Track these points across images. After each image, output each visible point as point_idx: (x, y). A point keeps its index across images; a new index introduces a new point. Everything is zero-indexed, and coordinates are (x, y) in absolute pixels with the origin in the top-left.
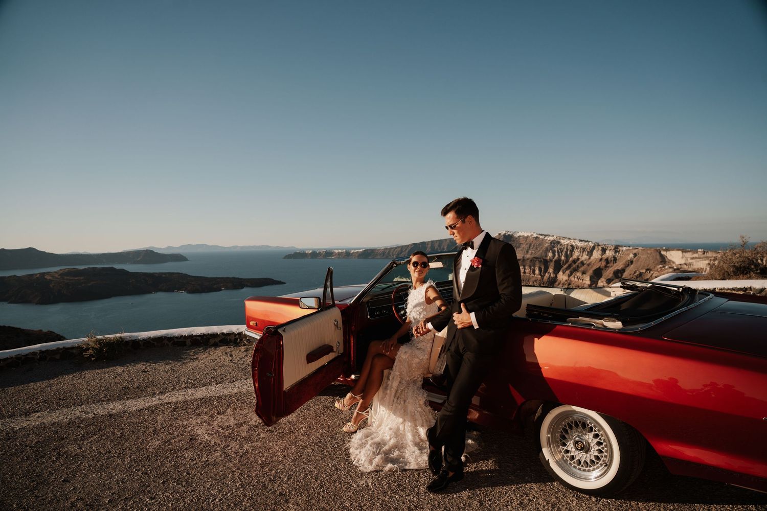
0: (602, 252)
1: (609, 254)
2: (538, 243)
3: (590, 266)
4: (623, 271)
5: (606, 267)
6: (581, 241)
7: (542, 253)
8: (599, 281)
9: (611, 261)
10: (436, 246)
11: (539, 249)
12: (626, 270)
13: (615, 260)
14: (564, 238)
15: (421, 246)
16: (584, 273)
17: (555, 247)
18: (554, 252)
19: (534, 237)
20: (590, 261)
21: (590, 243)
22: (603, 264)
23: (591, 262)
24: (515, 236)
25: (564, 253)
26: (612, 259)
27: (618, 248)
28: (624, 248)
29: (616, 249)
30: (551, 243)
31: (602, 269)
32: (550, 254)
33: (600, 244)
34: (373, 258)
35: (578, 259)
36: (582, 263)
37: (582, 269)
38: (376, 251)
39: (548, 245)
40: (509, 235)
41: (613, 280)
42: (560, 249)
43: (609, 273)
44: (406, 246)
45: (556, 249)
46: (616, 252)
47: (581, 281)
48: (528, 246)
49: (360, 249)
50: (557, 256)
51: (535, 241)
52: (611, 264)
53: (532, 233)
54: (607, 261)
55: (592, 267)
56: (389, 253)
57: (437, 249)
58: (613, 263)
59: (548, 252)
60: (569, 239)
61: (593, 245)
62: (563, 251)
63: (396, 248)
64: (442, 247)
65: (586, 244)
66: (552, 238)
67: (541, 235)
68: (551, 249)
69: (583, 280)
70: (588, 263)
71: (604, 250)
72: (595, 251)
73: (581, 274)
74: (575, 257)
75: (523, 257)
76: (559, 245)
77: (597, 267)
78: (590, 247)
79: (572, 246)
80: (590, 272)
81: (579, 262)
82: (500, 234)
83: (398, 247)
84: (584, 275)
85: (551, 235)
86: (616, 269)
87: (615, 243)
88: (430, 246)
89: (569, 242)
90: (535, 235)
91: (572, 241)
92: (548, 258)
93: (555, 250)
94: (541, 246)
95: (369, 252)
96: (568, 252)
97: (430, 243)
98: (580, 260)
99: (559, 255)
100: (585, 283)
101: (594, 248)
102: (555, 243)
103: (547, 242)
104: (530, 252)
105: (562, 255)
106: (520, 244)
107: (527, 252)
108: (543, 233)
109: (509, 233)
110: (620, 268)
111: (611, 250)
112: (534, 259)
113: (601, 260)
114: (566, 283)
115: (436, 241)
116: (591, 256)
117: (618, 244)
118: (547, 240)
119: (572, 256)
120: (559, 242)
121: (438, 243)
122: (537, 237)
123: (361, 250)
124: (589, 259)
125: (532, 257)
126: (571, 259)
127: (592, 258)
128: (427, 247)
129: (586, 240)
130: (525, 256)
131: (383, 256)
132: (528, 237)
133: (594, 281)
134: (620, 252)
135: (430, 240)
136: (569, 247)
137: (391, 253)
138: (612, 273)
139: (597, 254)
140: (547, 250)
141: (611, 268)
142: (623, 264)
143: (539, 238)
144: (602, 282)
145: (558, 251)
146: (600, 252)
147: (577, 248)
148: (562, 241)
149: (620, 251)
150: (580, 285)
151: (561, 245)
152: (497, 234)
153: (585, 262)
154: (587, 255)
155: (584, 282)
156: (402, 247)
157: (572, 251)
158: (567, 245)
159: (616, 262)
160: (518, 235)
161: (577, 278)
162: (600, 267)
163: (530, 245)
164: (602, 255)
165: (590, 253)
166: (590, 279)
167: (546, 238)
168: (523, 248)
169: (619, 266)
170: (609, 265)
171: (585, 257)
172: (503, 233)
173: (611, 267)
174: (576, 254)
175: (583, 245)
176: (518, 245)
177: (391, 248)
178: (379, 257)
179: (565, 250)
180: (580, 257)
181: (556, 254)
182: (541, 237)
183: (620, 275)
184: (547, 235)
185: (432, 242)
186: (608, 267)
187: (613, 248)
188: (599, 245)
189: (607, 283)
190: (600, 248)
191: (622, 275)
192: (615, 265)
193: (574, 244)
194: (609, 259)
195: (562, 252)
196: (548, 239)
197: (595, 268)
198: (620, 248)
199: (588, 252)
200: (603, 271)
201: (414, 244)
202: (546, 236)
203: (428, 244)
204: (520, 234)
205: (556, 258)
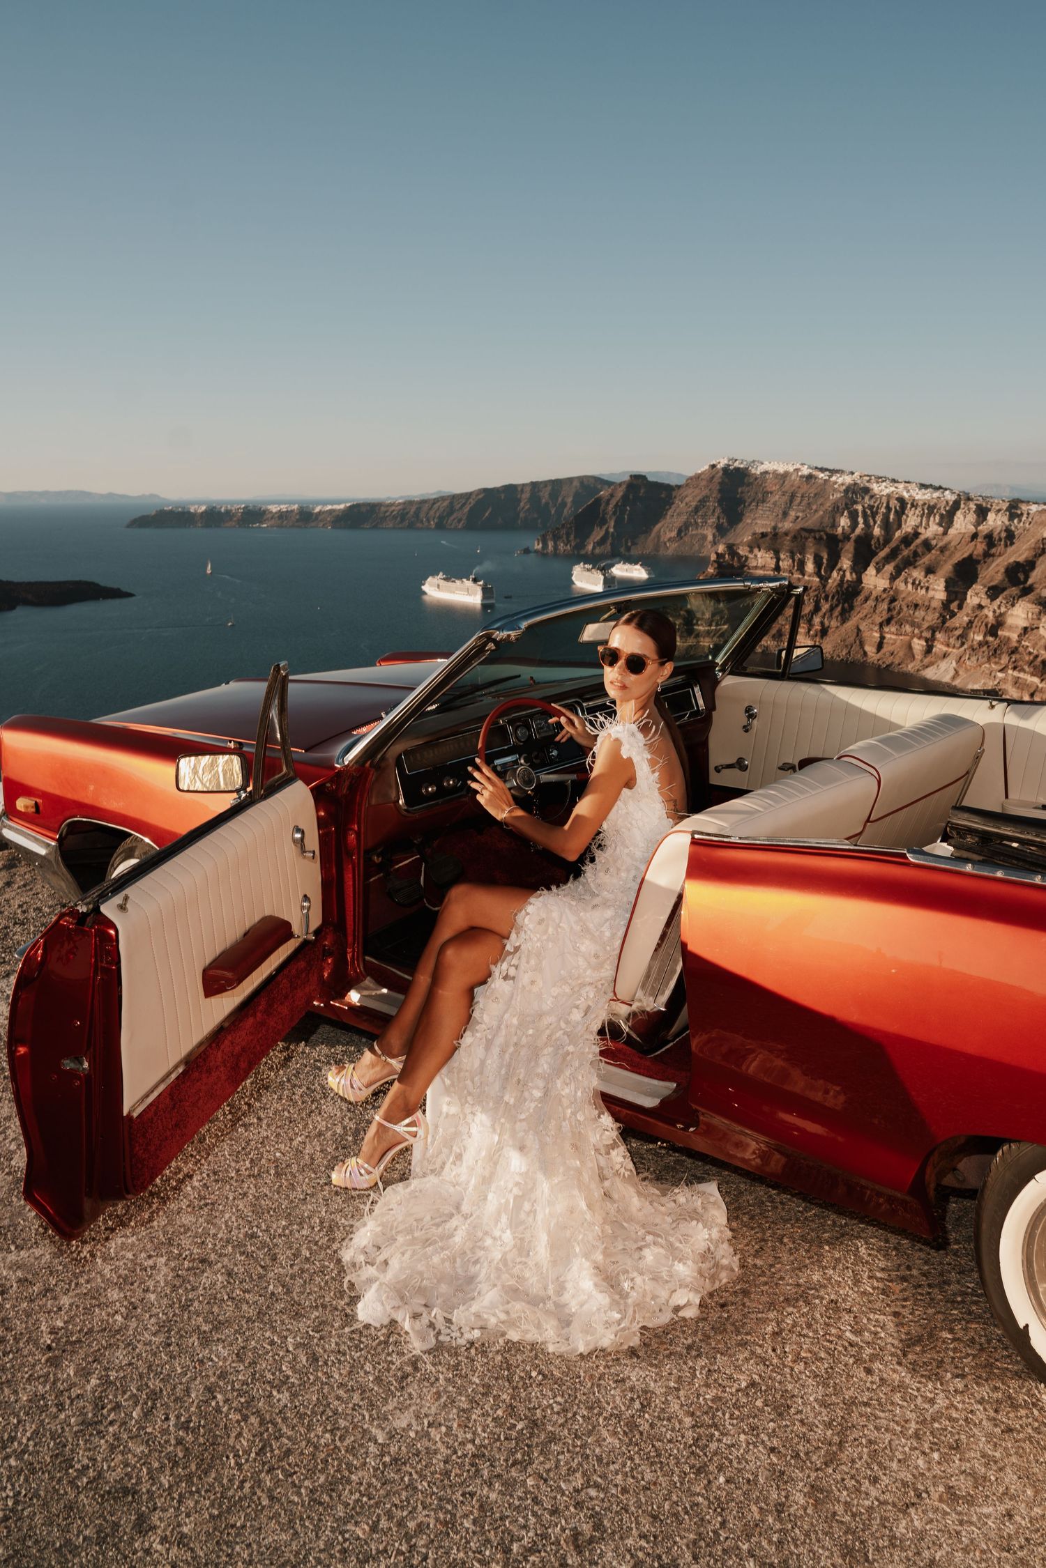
0: (978, 516)
1: (995, 521)
2: (813, 491)
3: (947, 553)
4: (1030, 565)
5: (987, 555)
6: (923, 486)
7: (822, 517)
8: (969, 593)
9: (1000, 540)
10: (545, 495)
11: (814, 507)
12: (1038, 563)
13: (1010, 536)
14: (880, 479)
15: (503, 496)
16: (930, 571)
17: (856, 502)
18: (853, 516)
19: (802, 477)
20: (947, 539)
21: (947, 492)
22: (980, 547)
23: (949, 543)
24: (753, 471)
25: (879, 519)
26: (1003, 535)
27: (1016, 507)
28: (1034, 508)
29: (1014, 509)
30: (846, 491)
31: (978, 562)
32: (844, 522)
33: (972, 495)
34: (375, 527)
35: (916, 534)
36: (927, 545)
37: (926, 560)
38: (383, 509)
39: (838, 495)
40: (737, 469)
41: (1004, 590)
42: (871, 507)
43: (993, 571)
44: (462, 496)
45: (859, 508)
46: (1011, 518)
47: (923, 591)
48: (786, 498)
49: (339, 503)
50: (861, 526)
51: (805, 487)
52: (1001, 548)
53: (798, 466)
54: (989, 537)
55: (950, 556)
56: (417, 514)
57: (547, 504)
58: (1006, 546)
59: (838, 515)
60: (894, 481)
61: (954, 498)
62: (877, 513)
63: (436, 501)
64: (560, 499)
65: (936, 494)
66: (848, 480)
67: (822, 470)
68: (847, 507)
69: (927, 589)
70: (941, 544)
71: (982, 512)
72: (959, 514)
73: (923, 573)
74: (909, 530)
75: (775, 528)
76: (867, 498)
77: (966, 555)
78: (947, 502)
79: (901, 500)
80: (947, 568)
81: (918, 541)
82: (713, 466)
83: (443, 499)
84: (931, 576)
85: (848, 469)
86: (1011, 560)
87: (1009, 495)
88: (526, 495)
89: (893, 489)
90: (805, 471)
91: (901, 486)
92: (840, 530)
93: (856, 511)
94: (822, 500)
95: (364, 509)
96: (892, 517)
97: (528, 489)
98: (922, 538)
99: (866, 522)
100: (933, 598)
101: (956, 506)
102: (857, 492)
103: (835, 490)
104: (792, 513)
105: (875, 522)
106: (766, 493)
107: (785, 514)
108: (825, 467)
109: (736, 464)
110: (1021, 559)
111: (999, 510)
112: (804, 534)
113: (974, 536)
114: (884, 596)
115: (546, 483)
116: (949, 528)
117: (1016, 495)
118: (836, 483)
119: (899, 526)
120: (866, 490)
121: (549, 488)
122: (810, 477)
123: (342, 506)
124: (945, 533)
125: (798, 527)
126: (898, 534)
127: (952, 531)
128: (519, 501)
129: (937, 485)
130: (780, 525)
131: (403, 520)
132: (786, 475)
133: (956, 593)
134: (1024, 518)
135: (527, 481)
136: (894, 504)
137: (422, 515)
138: (1003, 570)
139: (963, 523)
140: (836, 510)
141: (1000, 559)
142: (1030, 549)
143: (816, 478)
144: (977, 594)
145: (864, 512)
146: (972, 517)
147: (913, 505)
148: (875, 487)
149: (1022, 514)
150: (920, 602)
151: (872, 497)
152: (707, 467)
153: (934, 543)
154: (940, 524)
155: (931, 593)
156: (454, 498)
157: (901, 512)
158: (889, 496)
159: (1012, 544)
160: (761, 469)
161: (913, 583)
162: (971, 556)
163: (793, 496)
164: (977, 524)
165: (947, 520)
166: (947, 588)
167: (834, 478)
168: (775, 504)
169: (1019, 553)
170: (993, 551)
171: (932, 529)
172: (723, 462)
173: (1000, 555)
174: (911, 521)
175: (927, 497)
176: (760, 495)
177: (424, 502)
178: (391, 525)
179: (883, 510)
180: (921, 530)
181: (861, 520)
182: (821, 475)
183: (1021, 577)
184: (837, 471)
185: (535, 485)
186: (993, 555)
187: (1005, 506)
188: (969, 499)
189: (989, 597)
190: (973, 507)
191: (1027, 578)
192: (1010, 550)
193: (906, 495)
194: (995, 535)
195: (874, 515)
196: (840, 480)
197: (958, 557)
198: (1024, 507)
199: (942, 516)
200: (979, 567)
201: (485, 490)
202: (833, 472)
203: (522, 490)
204: (767, 466)
205: (858, 531)
